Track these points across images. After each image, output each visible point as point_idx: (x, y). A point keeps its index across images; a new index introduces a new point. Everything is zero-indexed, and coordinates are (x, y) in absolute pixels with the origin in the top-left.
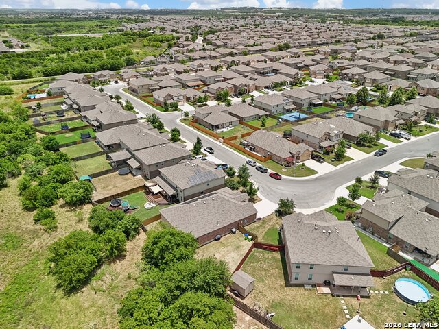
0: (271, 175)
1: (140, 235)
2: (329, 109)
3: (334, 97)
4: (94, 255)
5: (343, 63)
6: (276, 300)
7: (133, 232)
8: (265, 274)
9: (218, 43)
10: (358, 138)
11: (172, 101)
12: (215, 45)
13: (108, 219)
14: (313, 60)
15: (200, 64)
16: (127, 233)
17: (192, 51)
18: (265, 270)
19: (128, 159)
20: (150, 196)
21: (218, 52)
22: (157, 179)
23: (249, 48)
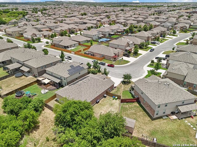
0: (108, 66)
1: (45, 111)
2: (118, 36)
3: (118, 31)
4: (17, 131)
5: (114, 19)
6: (151, 130)
7: (40, 109)
8: (136, 116)
9: (50, 13)
10: (140, 45)
11: (36, 37)
12: (49, 14)
13: (20, 104)
14: (100, 18)
15: (45, 21)
16: (36, 110)
17: (37, 17)
18: (135, 114)
19: (20, 68)
20: (43, 86)
21: (52, 17)
22: (45, 75)
23: (68, 15)
